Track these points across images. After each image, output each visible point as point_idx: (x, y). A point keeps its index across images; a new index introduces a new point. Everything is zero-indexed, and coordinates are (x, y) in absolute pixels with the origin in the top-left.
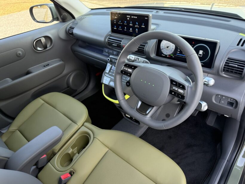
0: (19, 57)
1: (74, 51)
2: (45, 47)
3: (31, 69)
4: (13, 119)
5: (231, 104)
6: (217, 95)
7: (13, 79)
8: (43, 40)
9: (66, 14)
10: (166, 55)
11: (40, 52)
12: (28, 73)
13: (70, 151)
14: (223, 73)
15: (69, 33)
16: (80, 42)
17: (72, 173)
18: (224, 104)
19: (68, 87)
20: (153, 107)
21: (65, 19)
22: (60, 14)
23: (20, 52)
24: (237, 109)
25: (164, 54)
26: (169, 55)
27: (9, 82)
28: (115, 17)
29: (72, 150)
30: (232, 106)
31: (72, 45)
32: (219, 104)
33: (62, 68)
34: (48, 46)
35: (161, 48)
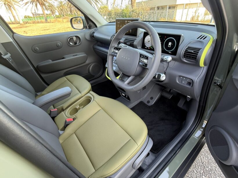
0: (58, 47)
1: (94, 49)
2: (76, 43)
3: (65, 56)
4: (48, 85)
5: (189, 84)
6: (180, 76)
7: (53, 61)
8: (75, 38)
9: (92, 24)
10: (148, 48)
11: (71, 46)
12: (63, 58)
13: (78, 107)
14: (184, 59)
15: (92, 36)
16: (99, 43)
17: (75, 119)
18: (184, 83)
19: (89, 73)
20: (130, 76)
21: (90, 27)
22: (88, 23)
23: (59, 44)
24: (193, 87)
25: (146, 47)
26: (150, 47)
27: (50, 62)
28: (119, 23)
29: (79, 106)
30: (190, 86)
31: (94, 45)
32: (181, 84)
33: (86, 58)
34: (77, 43)
35: (145, 42)
